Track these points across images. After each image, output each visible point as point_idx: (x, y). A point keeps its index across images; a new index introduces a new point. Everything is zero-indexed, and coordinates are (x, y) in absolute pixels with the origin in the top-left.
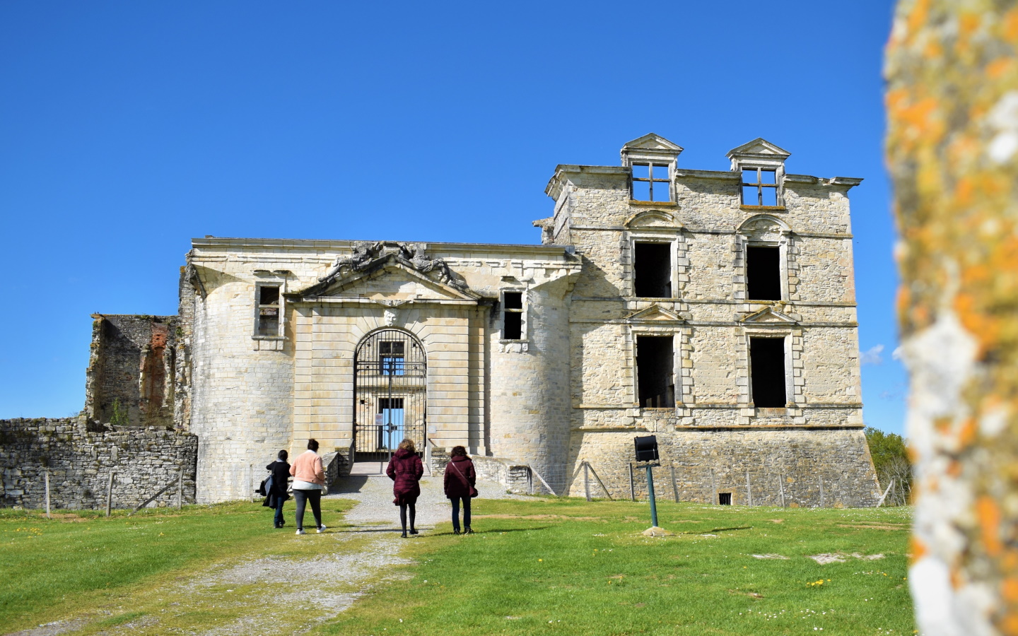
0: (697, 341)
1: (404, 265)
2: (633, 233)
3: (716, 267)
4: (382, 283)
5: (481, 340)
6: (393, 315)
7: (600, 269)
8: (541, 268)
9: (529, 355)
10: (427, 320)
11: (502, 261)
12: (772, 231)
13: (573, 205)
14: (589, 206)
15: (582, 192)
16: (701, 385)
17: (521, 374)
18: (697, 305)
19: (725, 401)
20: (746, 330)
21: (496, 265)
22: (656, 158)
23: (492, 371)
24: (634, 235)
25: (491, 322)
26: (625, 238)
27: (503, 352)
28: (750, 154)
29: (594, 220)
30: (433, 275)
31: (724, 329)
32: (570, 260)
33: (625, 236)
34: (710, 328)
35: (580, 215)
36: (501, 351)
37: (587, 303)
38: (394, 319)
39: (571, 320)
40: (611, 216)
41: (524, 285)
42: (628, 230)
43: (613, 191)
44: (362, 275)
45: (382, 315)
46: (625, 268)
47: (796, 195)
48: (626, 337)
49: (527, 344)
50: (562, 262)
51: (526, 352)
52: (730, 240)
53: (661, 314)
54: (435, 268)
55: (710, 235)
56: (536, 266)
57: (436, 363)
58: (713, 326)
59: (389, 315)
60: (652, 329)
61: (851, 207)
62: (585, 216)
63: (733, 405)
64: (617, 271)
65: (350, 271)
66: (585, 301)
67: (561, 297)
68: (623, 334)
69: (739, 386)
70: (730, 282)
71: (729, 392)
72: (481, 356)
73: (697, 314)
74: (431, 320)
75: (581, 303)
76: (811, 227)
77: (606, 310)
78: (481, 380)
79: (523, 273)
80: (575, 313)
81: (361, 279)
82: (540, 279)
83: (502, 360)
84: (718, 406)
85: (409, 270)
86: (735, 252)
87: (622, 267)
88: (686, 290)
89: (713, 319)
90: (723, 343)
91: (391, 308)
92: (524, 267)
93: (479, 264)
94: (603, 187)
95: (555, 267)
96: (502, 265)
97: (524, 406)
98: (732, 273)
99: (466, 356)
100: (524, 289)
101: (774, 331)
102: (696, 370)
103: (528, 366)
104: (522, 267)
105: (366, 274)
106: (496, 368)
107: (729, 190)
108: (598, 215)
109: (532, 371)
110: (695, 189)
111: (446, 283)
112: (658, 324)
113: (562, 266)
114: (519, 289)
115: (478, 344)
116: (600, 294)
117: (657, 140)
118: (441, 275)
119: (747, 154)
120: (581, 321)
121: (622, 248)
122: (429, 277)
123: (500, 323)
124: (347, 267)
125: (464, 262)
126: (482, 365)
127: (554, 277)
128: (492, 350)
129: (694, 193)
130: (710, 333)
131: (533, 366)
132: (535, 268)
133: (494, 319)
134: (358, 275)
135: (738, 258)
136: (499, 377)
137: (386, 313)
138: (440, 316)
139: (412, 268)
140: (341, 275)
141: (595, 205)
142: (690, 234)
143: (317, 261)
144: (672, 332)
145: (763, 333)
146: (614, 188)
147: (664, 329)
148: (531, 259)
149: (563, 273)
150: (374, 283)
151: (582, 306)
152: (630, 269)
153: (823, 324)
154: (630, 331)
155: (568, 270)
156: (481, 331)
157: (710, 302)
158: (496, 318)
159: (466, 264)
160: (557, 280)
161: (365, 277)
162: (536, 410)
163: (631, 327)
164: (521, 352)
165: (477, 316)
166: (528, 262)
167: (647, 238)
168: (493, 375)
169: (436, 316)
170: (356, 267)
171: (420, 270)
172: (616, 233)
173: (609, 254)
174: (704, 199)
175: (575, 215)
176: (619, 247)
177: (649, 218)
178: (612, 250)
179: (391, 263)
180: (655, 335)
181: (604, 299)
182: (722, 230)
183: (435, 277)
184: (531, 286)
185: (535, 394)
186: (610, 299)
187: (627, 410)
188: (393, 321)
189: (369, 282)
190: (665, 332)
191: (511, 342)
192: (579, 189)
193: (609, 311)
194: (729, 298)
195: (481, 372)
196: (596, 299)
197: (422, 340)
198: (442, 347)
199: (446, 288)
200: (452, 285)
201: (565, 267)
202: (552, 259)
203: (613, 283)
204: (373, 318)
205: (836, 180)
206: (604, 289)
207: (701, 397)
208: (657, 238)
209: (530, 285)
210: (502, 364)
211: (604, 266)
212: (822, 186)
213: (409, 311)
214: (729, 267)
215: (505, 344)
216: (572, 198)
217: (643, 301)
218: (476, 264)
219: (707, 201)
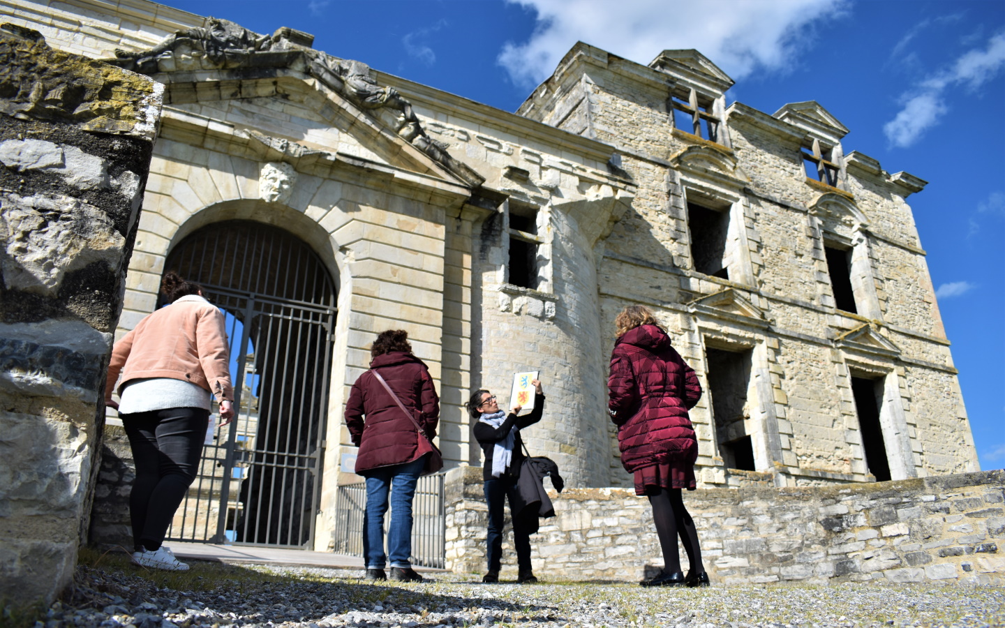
0: (785, 361)
1: (322, 81)
2: (684, 174)
3: (792, 254)
4: (264, 113)
5: (467, 278)
6: (284, 177)
7: (640, 217)
8: (572, 174)
9: (555, 327)
10: (359, 210)
11: (506, 145)
12: (844, 223)
13: (595, 111)
14: (618, 120)
15: (605, 97)
16: (803, 437)
17: (543, 363)
18: (778, 305)
19: (836, 468)
20: (844, 355)
21: (495, 147)
22: (700, 85)
23: (484, 345)
24: (685, 178)
25: (484, 250)
26: (673, 179)
27: (507, 310)
28: (807, 117)
29: (626, 141)
30: (386, 116)
31: (817, 349)
32: (618, 175)
33: (672, 176)
34: (799, 343)
35: (605, 128)
36: (504, 308)
37: (625, 267)
38: (285, 187)
39: (604, 290)
40: (649, 143)
41: (545, 194)
42: (677, 169)
43: (648, 110)
44: (225, 76)
45: (255, 175)
46: (677, 224)
47: (861, 186)
48: (691, 336)
49: (553, 304)
50: (605, 173)
51: (552, 319)
52: (803, 221)
53: (738, 308)
54: (392, 102)
55: (778, 207)
56: (564, 168)
57: (371, 304)
58: (803, 341)
59: (273, 175)
60: (725, 329)
61: (915, 216)
62: (612, 130)
63: (848, 475)
64: (666, 227)
65: (199, 58)
66: (622, 262)
67: (594, 239)
68: (684, 330)
69: (850, 444)
70: (813, 279)
71: (839, 452)
72: (466, 312)
73: (782, 318)
74: (368, 212)
75: (616, 264)
76: (882, 229)
77: (655, 285)
78: (466, 362)
79: (540, 174)
80: (607, 279)
81: (217, 85)
82: (570, 193)
83: (505, 327)
84: (829, 476)
85: (332, 95)
86: (811, 237)
87: (672, 222)
88: (761, 277)
89: (801, 331)
90: (818, 371)
91: (283, 160)
92: (543, 165)
93: (464, 137)
94: (634, 100)
95: (595, 178)
96: (504, 149)
97: (552, 432)
98: (812, 267)
99: (438, 301)
100: (544, 202)
101: (875, 363)
102: (792, 409)
103: (556, 348)
104: (539, 164)
105: (235, 78)
106: (493, 343)
107: (789, 155)
108: (632, 136)
109: (562, 360)
110: (751, 141)
111: (410, 139)
112: (734, 321)
113: (605, 180)
114: (536, 198)
115: (460, 284)
116: (645, 257)
117: (700, 62)
118: (402, 119)
119: (804, 116)
120: (619, 295)
121: (669, 193)
122: (375, 119)
123: (500, 253)
124: (194, 48)
125: (435, 125)
126: (466, 329)
127: (592, 195)
128: (486, 303)
129: (749, 146)
130: (799, 352)
131: (562, 351)
132: (562, 171)
133: (488, 243)
134: (215, 74)
135: (816, 248)
136: (500, 362)
137: (268, 169)
138: (387, 208)
139: (340, 92)
140: (176, 60)
141: (625, 121)
142: (754, 199)
143: (116, 39)
144: (752, 340)
145: (863, 364)
146: (650, 106)
147: (741, 333)
148: (554, 155)
149: (606, 192)
150: (246, 107)
151: (619, 270)
152: (684, 226)
153: (924, 364)
154: (695, 326)
155: (615, 189)
156: (467, 260)
157: (794, 304)
158: (494, 243)
159: (438, 130)
160: (597, 202)
161: (229, 83)
162: (571, 445)
163: (695, 320)
164: (542, 317)
165: (458, 228)
166: (549, 159)
167: (701, 187)
168: (486, 357)
169: (377, 206)
170: (216, 50)
171: (359, 100)
172: (658, 169)
173: (651, 198)
174: (762, 157)
175: (598, 126)
176: (665, 190)
177: (702, 160)
178: (655, 193)
179: (296, 71)
180: (730, 340)
181: (651, 266)
182: (792, 205)
183: (389, 121)
184: (556, 201)
185: (569, 411)
186: (661, 268)
187: (704, 469)
188: (280, 190)
189: (234, 103)
190: (744, 338)
191: (524, 294)
192: (601, 92)
193: (659, 287)
194: (814, 303)
195: (466, 346)
196: (639, 263)
197: (343, 249)
198: (386, 271)
199: (407, 149)
200: (423, 145)
201: (611, 182)
202: (589, 165)
203: (662, 243)
204: (232, 176)
205: (901, 177)
206: (649, 250)
207: (804, 458)
208: (715, 192)
209: (553, 197)
210: (506, 335)
211: (646, 214)
212: (885, 182)
213: (318, 182)
214: (807, 258)
215: (514, 295)
216: (592, 100)
217: (708, 280)
218: (457, 134)
219: (767, 161)
